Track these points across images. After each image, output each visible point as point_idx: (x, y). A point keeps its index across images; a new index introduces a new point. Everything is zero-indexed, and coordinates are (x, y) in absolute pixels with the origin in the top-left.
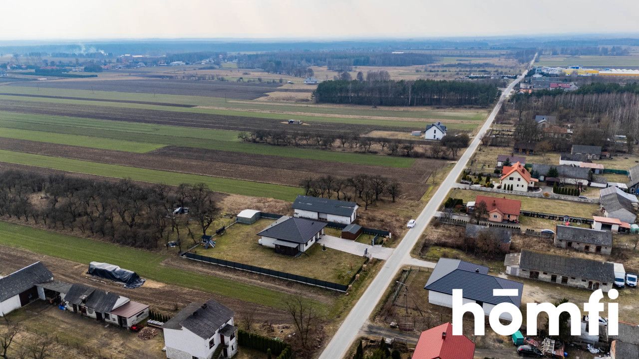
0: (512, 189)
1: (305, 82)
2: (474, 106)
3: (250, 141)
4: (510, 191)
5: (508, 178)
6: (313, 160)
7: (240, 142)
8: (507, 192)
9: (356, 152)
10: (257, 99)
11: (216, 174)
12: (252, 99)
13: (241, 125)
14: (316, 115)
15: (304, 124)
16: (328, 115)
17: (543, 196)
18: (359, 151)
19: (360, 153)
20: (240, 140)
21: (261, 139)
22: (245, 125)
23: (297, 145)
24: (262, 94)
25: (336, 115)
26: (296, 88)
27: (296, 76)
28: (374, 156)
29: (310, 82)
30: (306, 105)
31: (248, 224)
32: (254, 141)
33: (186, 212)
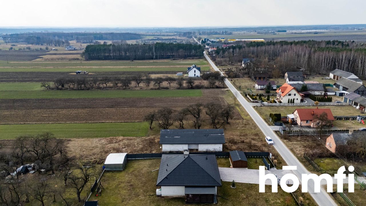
0: (293, 102)
1: (67, 49)
2: (194, 58)
3: (53, 89)
4: (292, 104)
5: (288, 95)
6: (124, 98)
7: (43, 90)
8: (290, 104)
9: (152, 89)
10: (35, 60)
11: (39, 120)
12: (30, 60)
13: (35, 78)
14: (94, 67)
15: (89, 73)
16: (103, 67)
17: (315, 105)
18: (154, 88)
19: (155, 89)
20: (43, 88)
21: (63, 86)
22: (38, 78)
23: (100, 88)
24: (37, 57)
25: (109, 67)
26: (62, 53)
27: (56, 46)
28: (167, 91)
29: (71, 49)
30: (80, 62)
31: (120, 171)
32: (58, 89)
33: (31, 170)
